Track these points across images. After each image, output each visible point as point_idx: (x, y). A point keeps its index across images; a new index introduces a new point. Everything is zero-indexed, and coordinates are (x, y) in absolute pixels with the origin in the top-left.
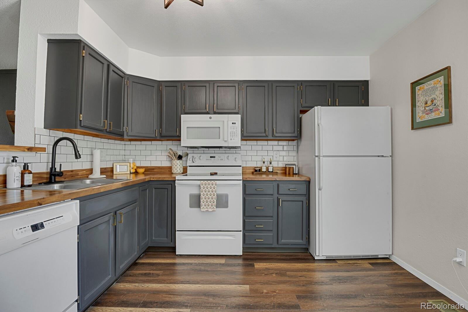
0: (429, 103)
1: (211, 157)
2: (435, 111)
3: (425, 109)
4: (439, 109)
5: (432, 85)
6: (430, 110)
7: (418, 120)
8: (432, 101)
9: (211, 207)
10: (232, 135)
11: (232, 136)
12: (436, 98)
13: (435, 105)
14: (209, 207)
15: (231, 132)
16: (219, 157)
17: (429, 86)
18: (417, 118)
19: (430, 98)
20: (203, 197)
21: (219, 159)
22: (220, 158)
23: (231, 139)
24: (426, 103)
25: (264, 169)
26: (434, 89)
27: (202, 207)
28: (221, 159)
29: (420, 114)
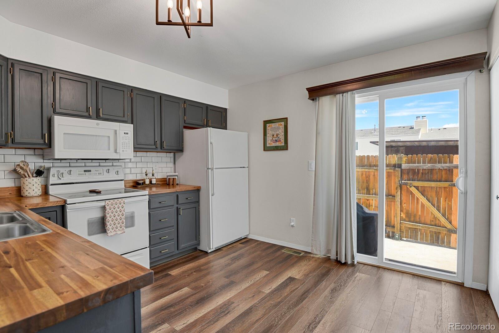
0: (275, 136)
1: (85, 171)
2: (279, 141)
3: (272, 139)
4: (281, 141)
5: (277, 126)
6: (276, 140)
7: (268, 145)
8: (277, 135)
9: (120, 229)
10: (127, 147)
11: (124, 147)
12: (279, 134)
13: (279, 138)
14: (118, 229)
15: (123, 143)
16: (96, 171)
17: (275, 126)
18: (267, 144)
19: (276, 133)
20: (110, 219)
21: (96, 174)
22: (98, 172)
23: (123, 151)
24: (273, 136)
25: (147, 182)
26: (278, 128)
27: (108, 232)
28: (99, 174)
29: (269, 142)
